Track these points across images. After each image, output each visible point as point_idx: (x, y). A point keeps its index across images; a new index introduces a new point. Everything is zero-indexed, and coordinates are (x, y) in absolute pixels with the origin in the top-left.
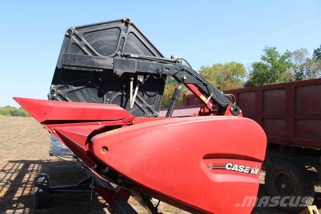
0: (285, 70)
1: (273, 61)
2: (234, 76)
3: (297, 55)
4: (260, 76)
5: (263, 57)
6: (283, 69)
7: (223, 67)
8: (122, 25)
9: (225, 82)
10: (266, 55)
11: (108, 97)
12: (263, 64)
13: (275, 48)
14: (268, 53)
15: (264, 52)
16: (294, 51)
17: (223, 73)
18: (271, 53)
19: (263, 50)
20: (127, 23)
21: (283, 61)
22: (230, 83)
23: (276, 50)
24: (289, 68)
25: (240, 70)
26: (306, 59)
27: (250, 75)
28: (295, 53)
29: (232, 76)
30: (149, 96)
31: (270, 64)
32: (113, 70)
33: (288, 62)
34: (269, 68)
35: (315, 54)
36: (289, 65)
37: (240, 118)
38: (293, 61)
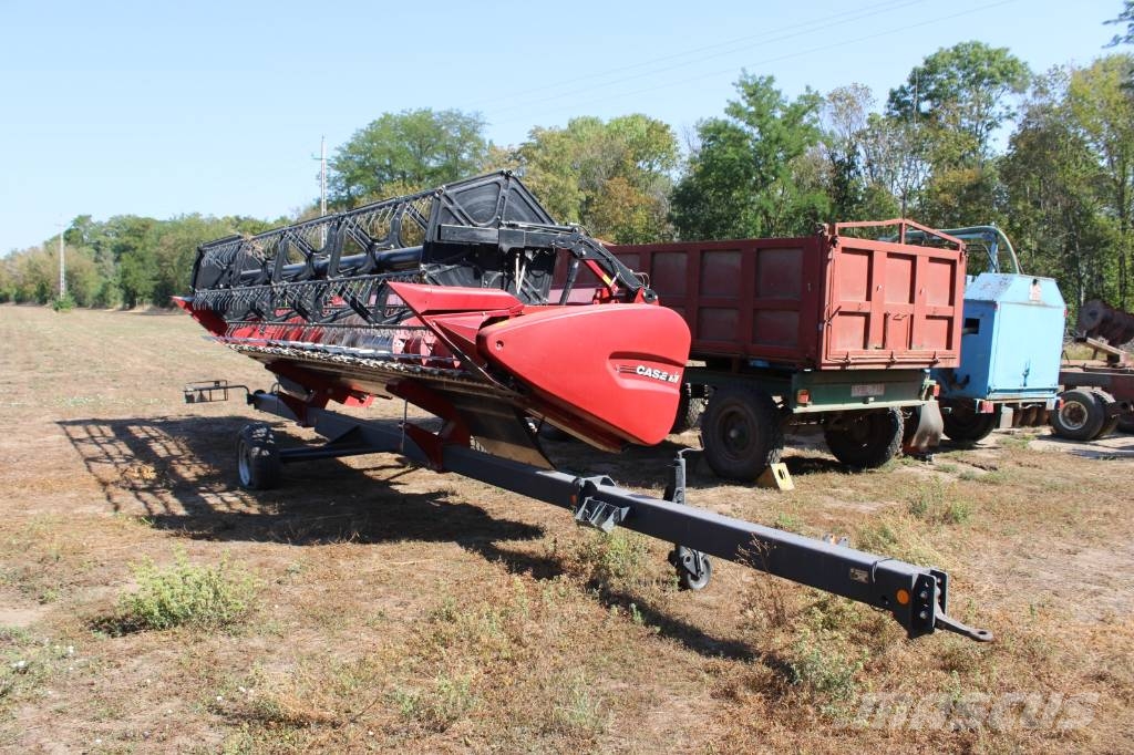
0: (799, 152)
1: (764, 120)
2: (640, 164)
3: (839, 104)
4: (721, 168)
5: (735, 105)
6: (794, 147)
7: (604, 133)
8: (500, 178)
9: (607, 182)
10: (743, 98)
11: (486, 279)
12: (734, 130)
13: (771, 79)
14: (751, 95)
15: (738, 91)
16: (831, 92)
17: (604, 151)
18: (758, 93)
19: (734, 84)
20: (507, 176)
21: (794, 122)
22: (626, 187)
23: (775, 87)
24: (811, 145)
25: (657, 143)
26: (867, 117)
27: (693, 161)
28: (834, 97)
29: (630, 162)
30: (536, 277)
31: (756, 131)
32: (497, 245)
33: (810, 126)
34: (750, 143)
35: (893, 105)
36: (812, 135)
37: (654, 307)
38: (826, 121)
